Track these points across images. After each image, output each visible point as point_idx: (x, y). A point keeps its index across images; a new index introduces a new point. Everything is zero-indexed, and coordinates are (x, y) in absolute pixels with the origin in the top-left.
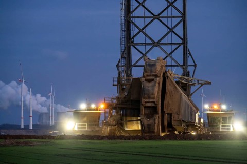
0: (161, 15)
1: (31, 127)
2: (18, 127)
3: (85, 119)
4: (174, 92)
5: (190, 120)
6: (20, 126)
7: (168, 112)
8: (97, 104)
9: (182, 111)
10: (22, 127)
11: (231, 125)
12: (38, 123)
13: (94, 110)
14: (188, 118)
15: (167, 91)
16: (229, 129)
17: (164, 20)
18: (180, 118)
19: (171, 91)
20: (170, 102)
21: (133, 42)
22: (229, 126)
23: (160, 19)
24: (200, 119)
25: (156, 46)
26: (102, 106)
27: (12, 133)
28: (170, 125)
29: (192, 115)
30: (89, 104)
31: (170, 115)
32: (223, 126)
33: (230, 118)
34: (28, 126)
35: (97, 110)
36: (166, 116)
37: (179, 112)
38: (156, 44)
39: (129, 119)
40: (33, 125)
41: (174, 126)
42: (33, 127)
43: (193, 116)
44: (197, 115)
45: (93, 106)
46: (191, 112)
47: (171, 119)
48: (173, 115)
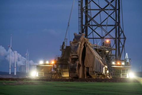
0: (106, 9)
1: (15, 74)
2: (8, 74)
3: (43, 70)
4: (90, 55)
5: (99, 71)
6: (9, 73)
7: (87, 67)
8: (50, 61)
9: (95, 66)
10: (10, 73)
11: (127, 74)
12: (19, 71)
13: (48, 64)
14: (99, 70)
15: (86, 54)
16: (126, 77)
17: (107, 11)
18: (94, 70)
19: (89, 54)
20: (88, 60)
21: (89, 24)
22: (126, 75)
23: (105, 11)
24: (106, 71)
25: (99, 26)
26: (53, 62)
27: (4, 77)
28: (88, 74)
29: (100, 68)
30: (45, 61)
31: (88, 68)
32: (123, 75)
33: (127, 70)
34: (13, 73)
35: (50, 64)
36: (86, 69)
37: (93, 66)
38: (99, 25)
39: (64, 70)
40: (16, 72)
41: (90, 75)
42: (16, 74)
43: (102, 69)
44: (104, 68)
45: (47, 62)
46: (100, 67)
47: (88, 70)
48: (89, 68)
